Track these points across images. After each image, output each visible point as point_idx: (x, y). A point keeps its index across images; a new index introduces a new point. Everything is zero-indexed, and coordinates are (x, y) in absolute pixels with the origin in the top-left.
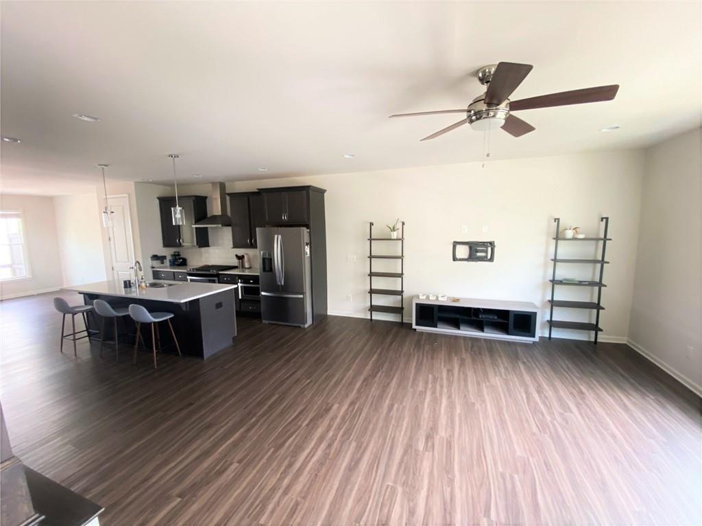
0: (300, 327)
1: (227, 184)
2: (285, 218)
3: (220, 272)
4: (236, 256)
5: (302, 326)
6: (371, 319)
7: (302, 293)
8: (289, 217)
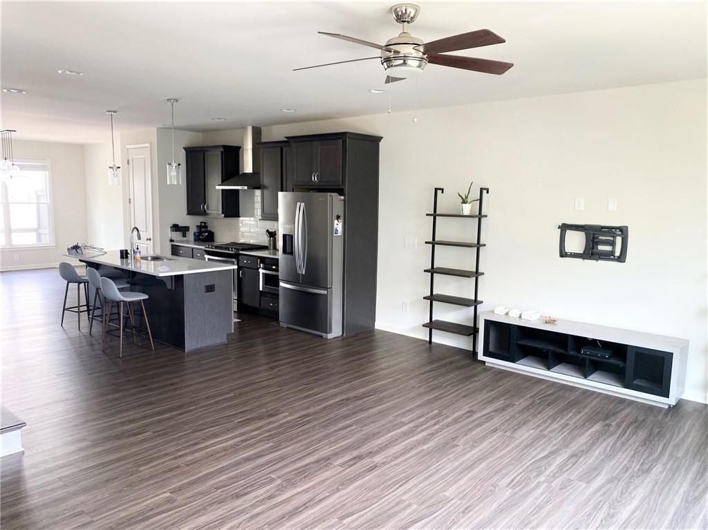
0: (322, 337)
1: (263, 129)
2: (315, 178)
3: (241, 252)
4: (268, 231)
5: (324, 335)
6: (430, 342)
7: (326, 288)
8: (320, 178)
